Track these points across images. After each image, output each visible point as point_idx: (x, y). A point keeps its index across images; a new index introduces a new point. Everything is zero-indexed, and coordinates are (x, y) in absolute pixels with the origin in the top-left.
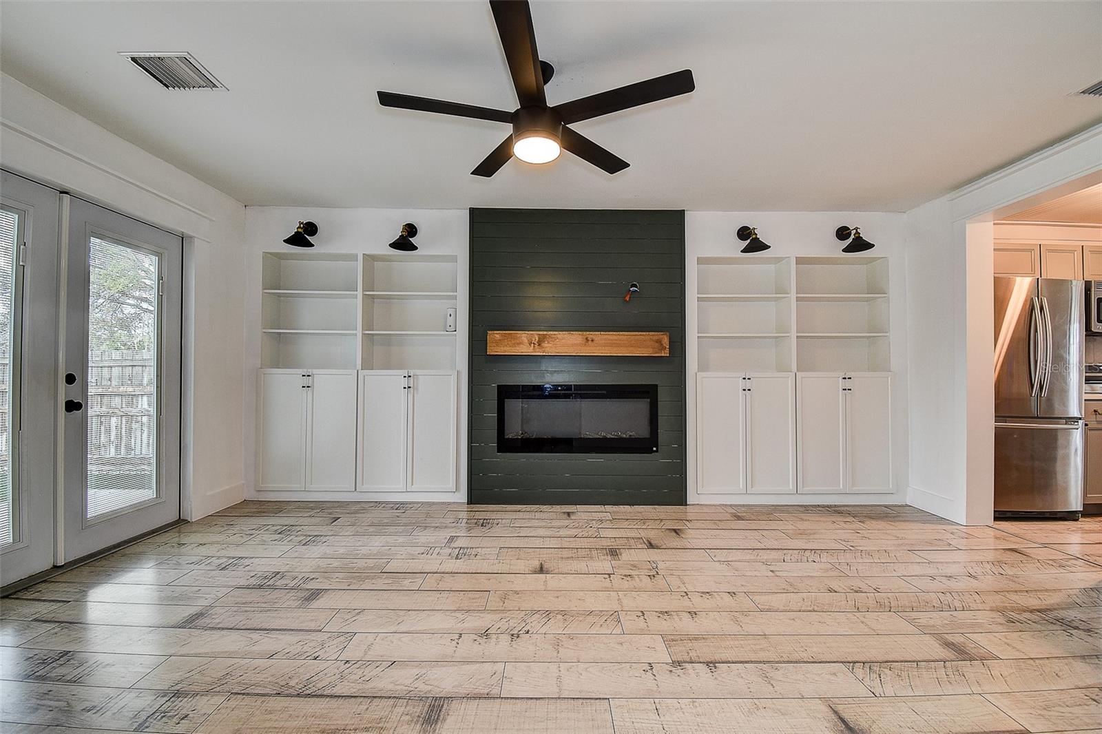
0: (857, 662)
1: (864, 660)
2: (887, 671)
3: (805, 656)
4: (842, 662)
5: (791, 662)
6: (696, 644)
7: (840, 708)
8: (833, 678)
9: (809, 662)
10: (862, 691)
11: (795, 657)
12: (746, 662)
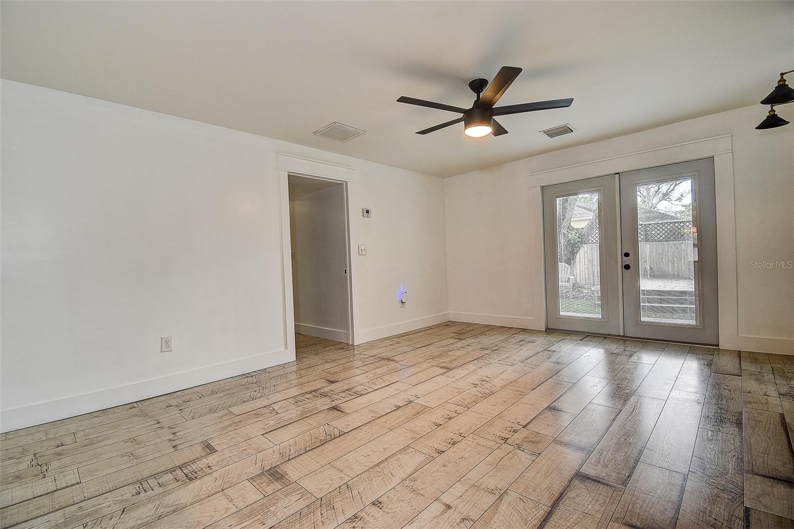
0: (338, 437)
1: (336, 439)
2: (322, 438)
3: (365, 428)
4: (346, 433)
5: (369, 422)
6: (414, 412)
7: (341, 413)
8: (348, 424)
9: (361, 426)
10: (334, 424)
11: (369, 426)
12: (386, 414)
